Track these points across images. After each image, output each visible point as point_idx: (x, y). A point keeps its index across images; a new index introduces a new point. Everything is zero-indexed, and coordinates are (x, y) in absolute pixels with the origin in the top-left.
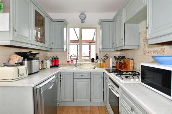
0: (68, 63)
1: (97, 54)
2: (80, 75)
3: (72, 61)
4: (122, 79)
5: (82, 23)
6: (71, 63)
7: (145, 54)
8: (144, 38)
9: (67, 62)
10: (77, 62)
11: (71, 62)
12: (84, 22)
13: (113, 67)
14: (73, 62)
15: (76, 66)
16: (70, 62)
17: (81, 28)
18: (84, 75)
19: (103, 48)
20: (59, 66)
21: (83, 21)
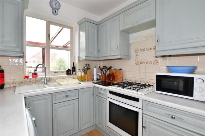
0: (26, 79)
1: (74, 63)
2: (63, 97)
3: (35, 75)
4: (137, 91)
5: (54, 14)
6: (34, 79)
7: (137, 64)
8: (136, 49)
9: (24, 77)
10: (47, 77)
11: (33, 77)
12: (57, 14)
13: (97, 79)
14: (37, 77)
15: (45, 83)
16: (31, 77)
17: (49, 22)
18: (70, 95)
19: (87, 56)
20: (5, 86)
21: (56, 12)
